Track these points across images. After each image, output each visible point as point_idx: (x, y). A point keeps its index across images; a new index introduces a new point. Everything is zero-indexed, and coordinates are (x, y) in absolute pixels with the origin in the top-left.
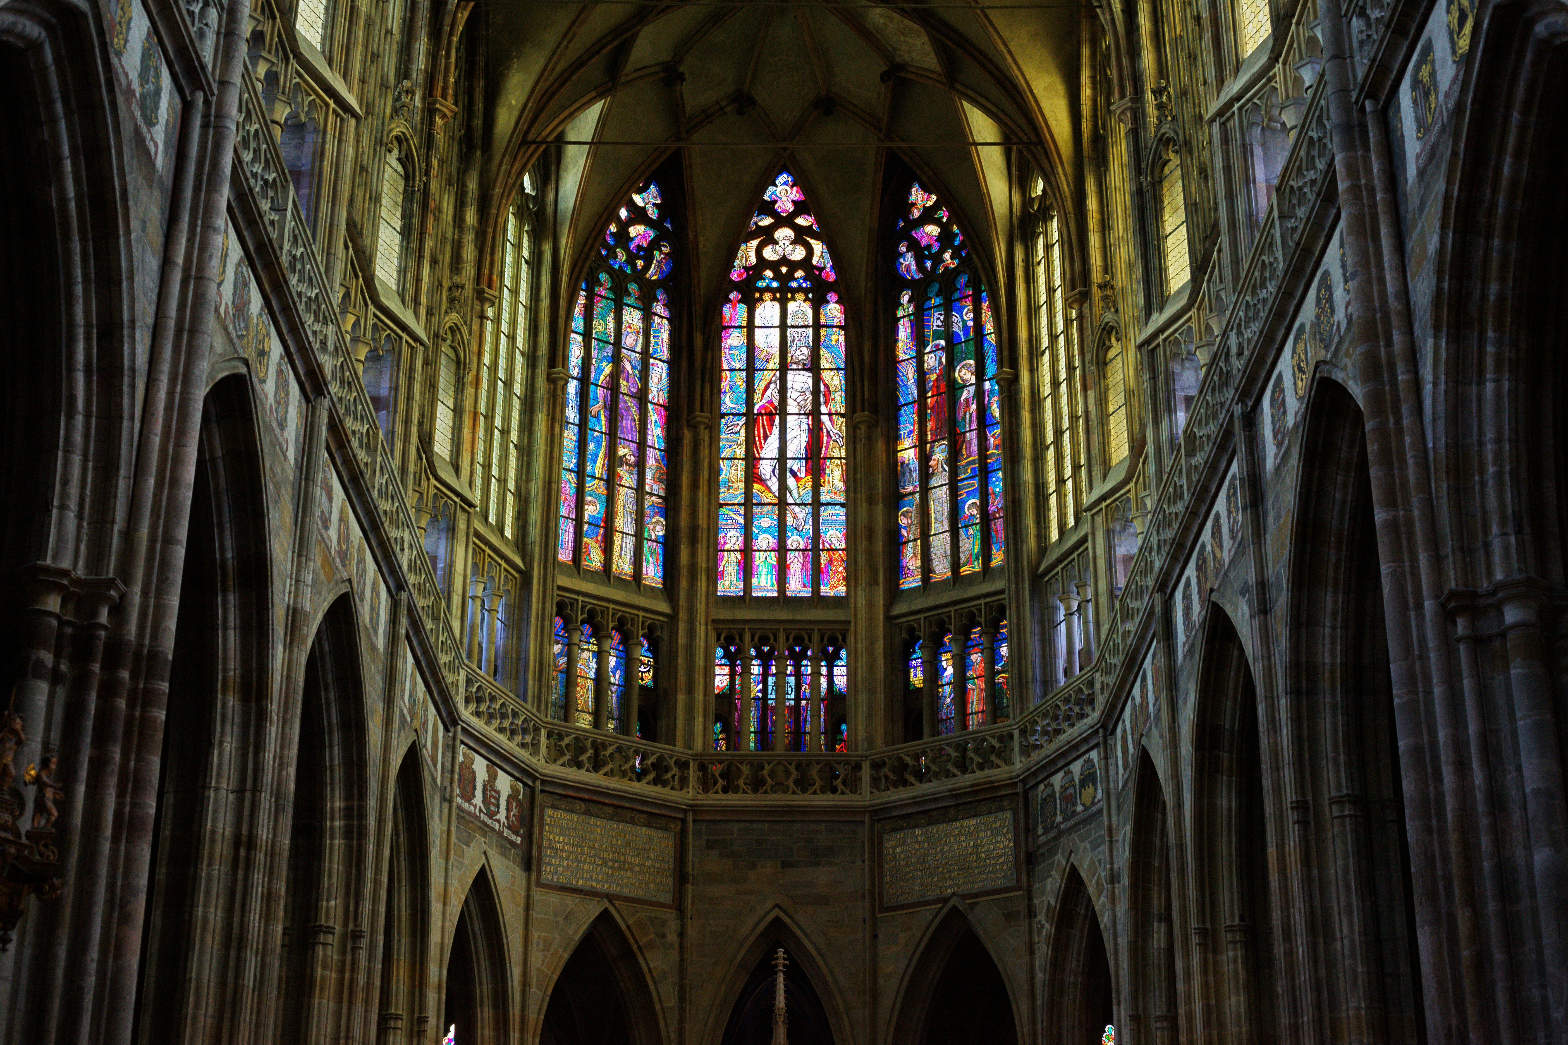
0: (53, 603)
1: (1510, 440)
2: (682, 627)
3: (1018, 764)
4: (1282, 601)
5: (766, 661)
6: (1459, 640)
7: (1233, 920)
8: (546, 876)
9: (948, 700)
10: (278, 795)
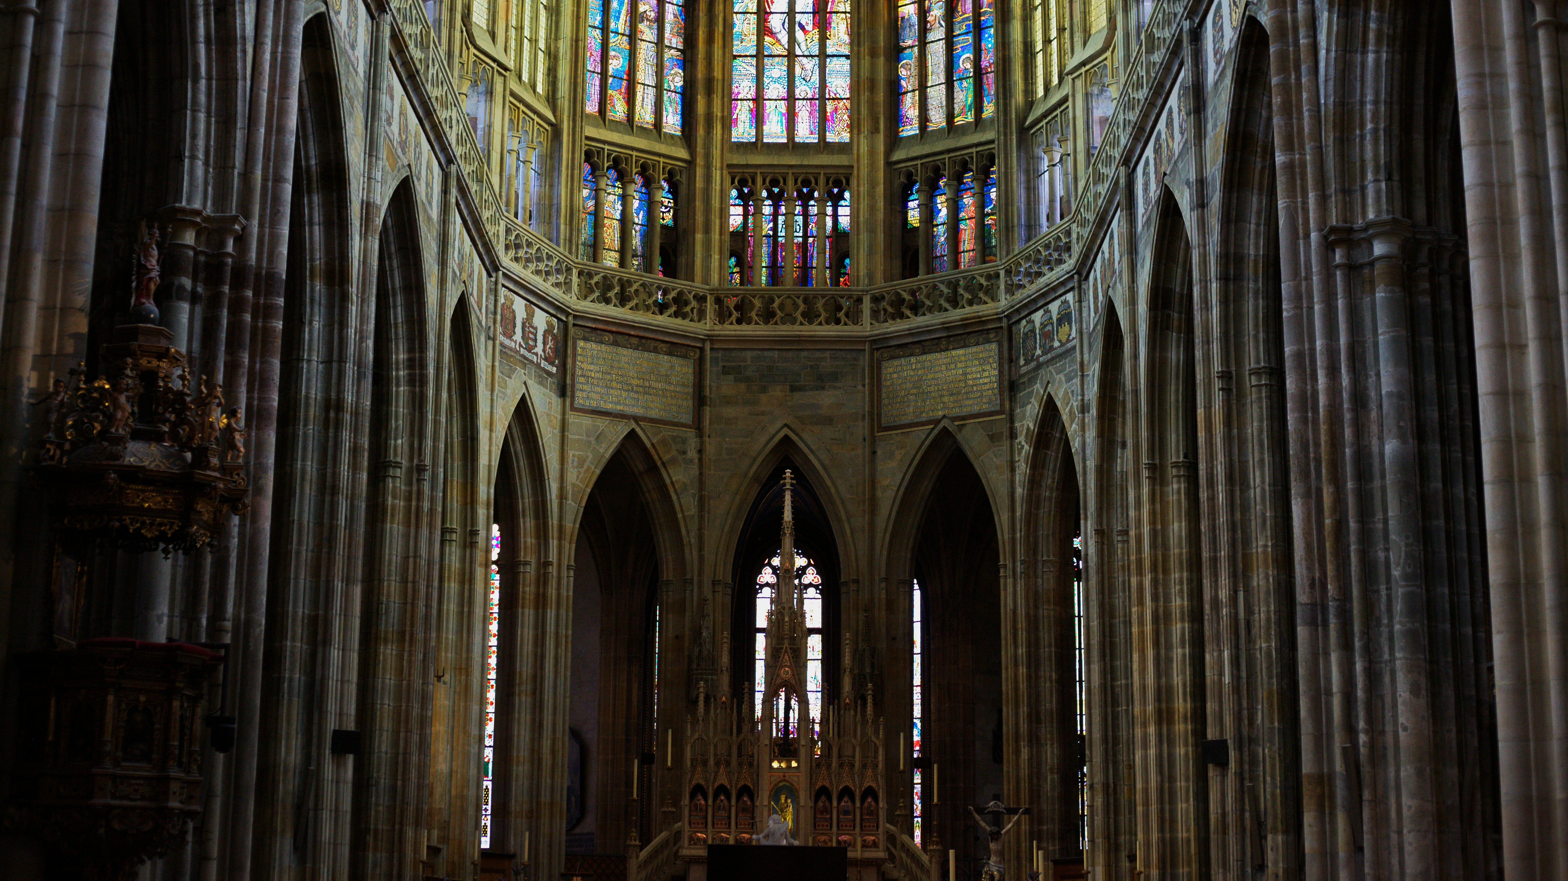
0: (189, 238)
1: (1385, 102)
2: (699, 172)
3: (1004, 302)
4: (1215, 199)
5: (776, 200)
6: (1337, 266)
7: (1178, 457)
8: (579, 401)
9: (943, 239)
10: (360, 364)
